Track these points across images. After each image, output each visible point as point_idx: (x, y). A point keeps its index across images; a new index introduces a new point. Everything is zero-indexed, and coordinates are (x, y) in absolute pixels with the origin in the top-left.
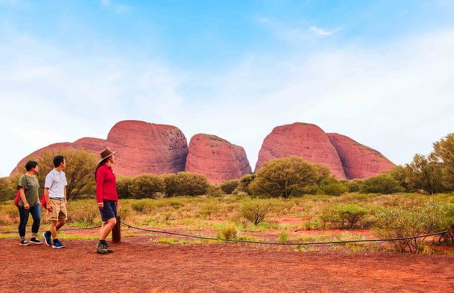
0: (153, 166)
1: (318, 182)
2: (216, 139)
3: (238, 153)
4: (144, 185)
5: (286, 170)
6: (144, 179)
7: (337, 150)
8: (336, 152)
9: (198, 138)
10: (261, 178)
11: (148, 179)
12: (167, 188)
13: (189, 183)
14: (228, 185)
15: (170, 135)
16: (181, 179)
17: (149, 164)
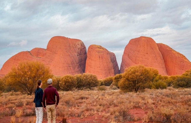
0: (70, 67)
1: (152, 80)
2: (101, 48)
3: (112, 57)
4: (67, 82)
5: (136, 74)
6: (67, 78)
7: (162, 55)
8: (162, 56)
9: (91, 47)
10: (124, 79)
11: (69, 78)
12: (78, 84)
13: (88, 80)
14: (107, 80)
15: (78, 45)
16: (85, 78)
17: (67, 65)
